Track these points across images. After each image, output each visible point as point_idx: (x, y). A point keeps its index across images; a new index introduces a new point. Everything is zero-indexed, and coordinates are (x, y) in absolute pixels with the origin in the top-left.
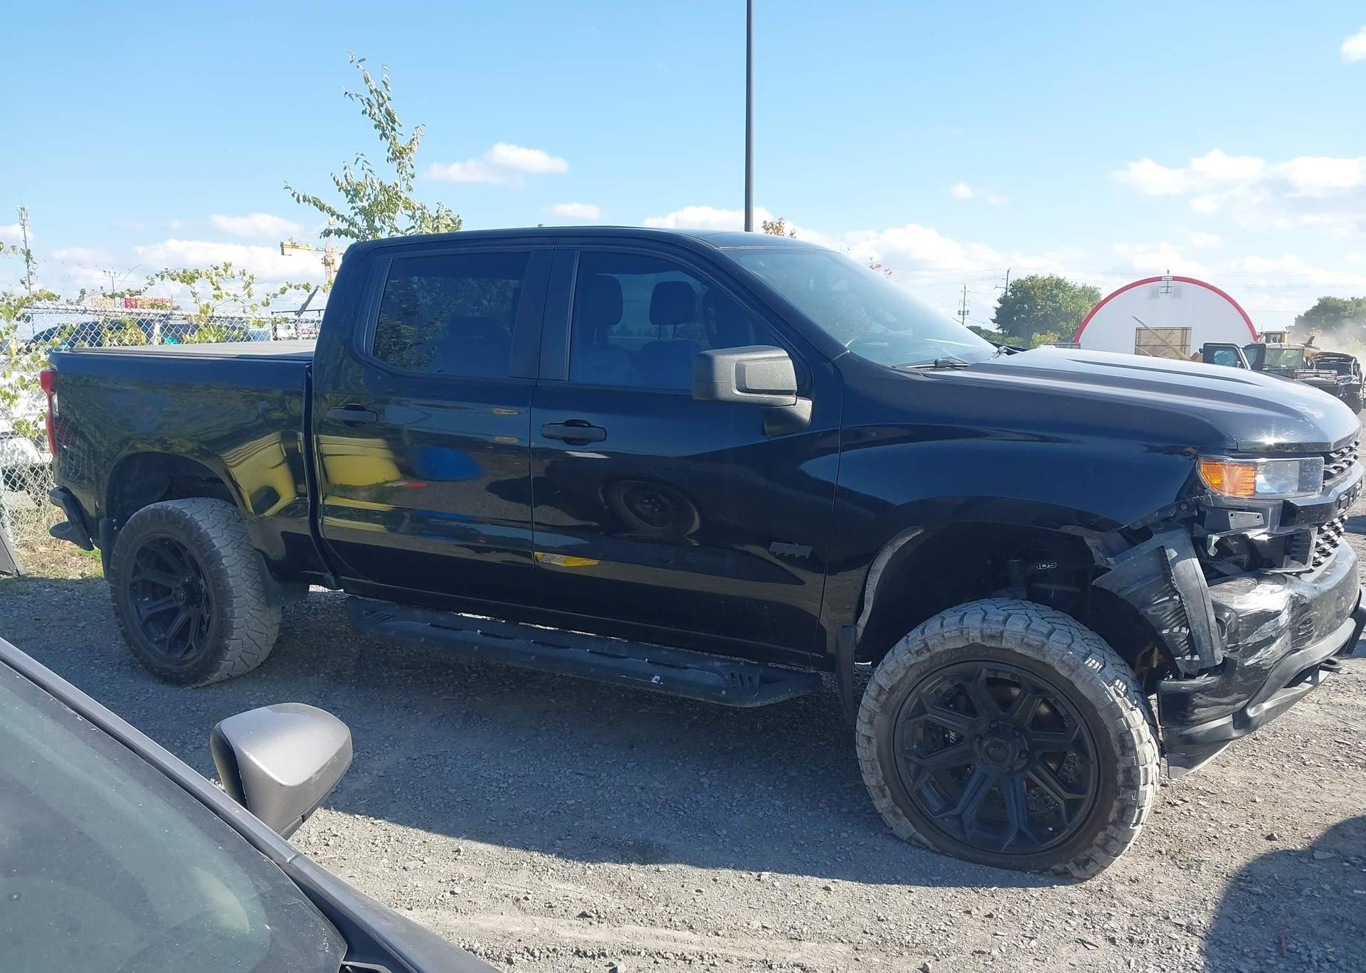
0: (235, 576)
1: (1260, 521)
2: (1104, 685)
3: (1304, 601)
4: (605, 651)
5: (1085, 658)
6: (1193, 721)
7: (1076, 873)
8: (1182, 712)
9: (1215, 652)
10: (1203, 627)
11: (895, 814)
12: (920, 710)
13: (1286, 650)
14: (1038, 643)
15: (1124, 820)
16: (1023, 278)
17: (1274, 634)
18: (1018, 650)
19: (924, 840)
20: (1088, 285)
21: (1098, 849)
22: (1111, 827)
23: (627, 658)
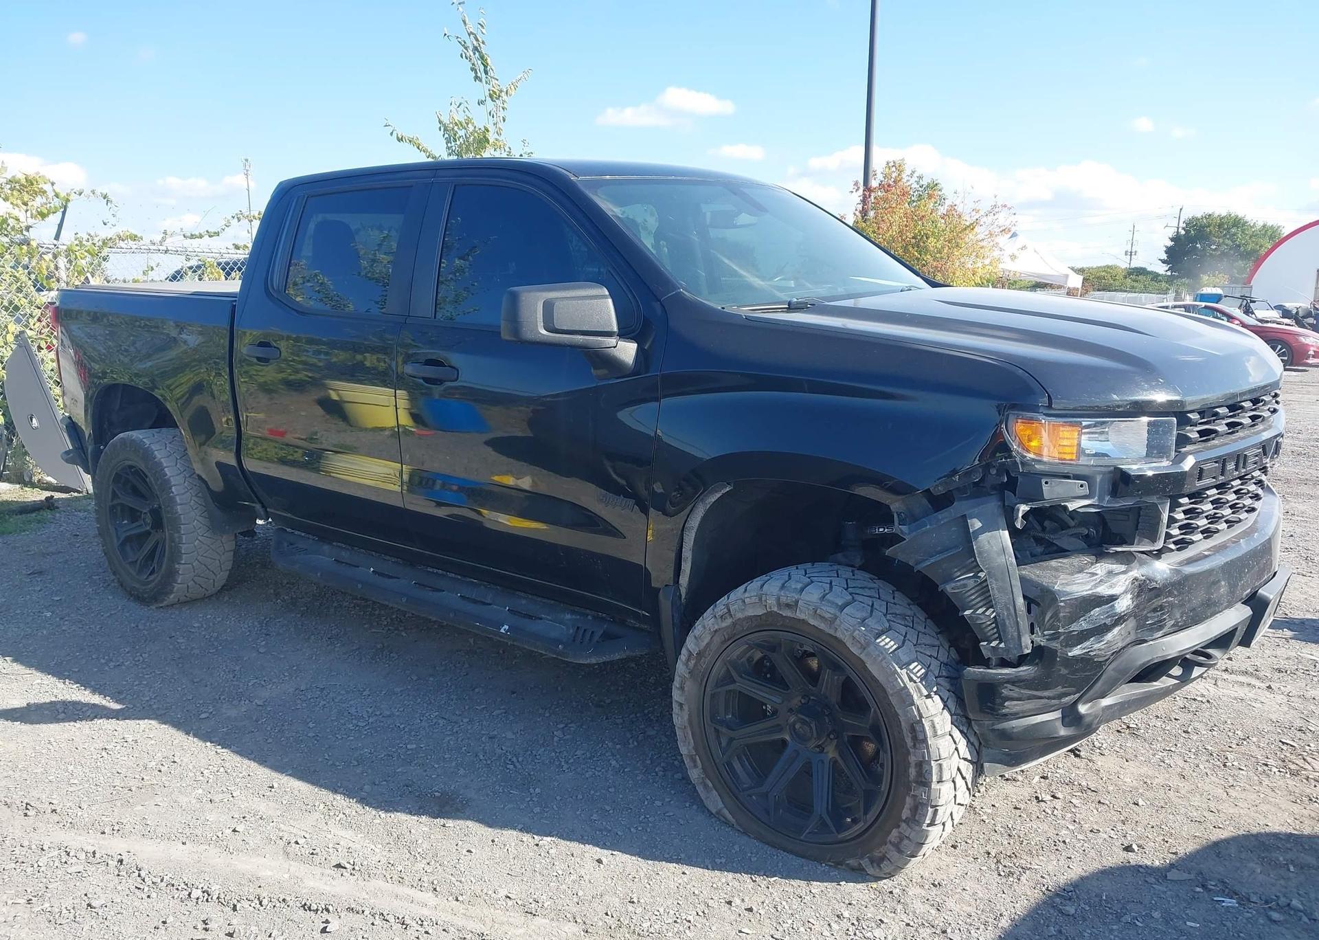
0: (185, 504)
1: (1086, 491)
2: (894, 668)
3: (1154, 585)
4: (473, 597)
5: (879, 636)
6: (1006, 715)
7: (870, 871)
8: (989, 704)
9: (1023, 639)
10: (1008, 609)
11: (706, 786)
12: (728, 679)
13: (1128, 640)
14: (830, 616)
15: (917, 818)
16: (1199, 216)
17: (1108, 621)
18: (812, 622)
19: (729, 817)
20: (1269, 224)
21: (892, 848)
22: (903, 825)
23: (490, 604)
